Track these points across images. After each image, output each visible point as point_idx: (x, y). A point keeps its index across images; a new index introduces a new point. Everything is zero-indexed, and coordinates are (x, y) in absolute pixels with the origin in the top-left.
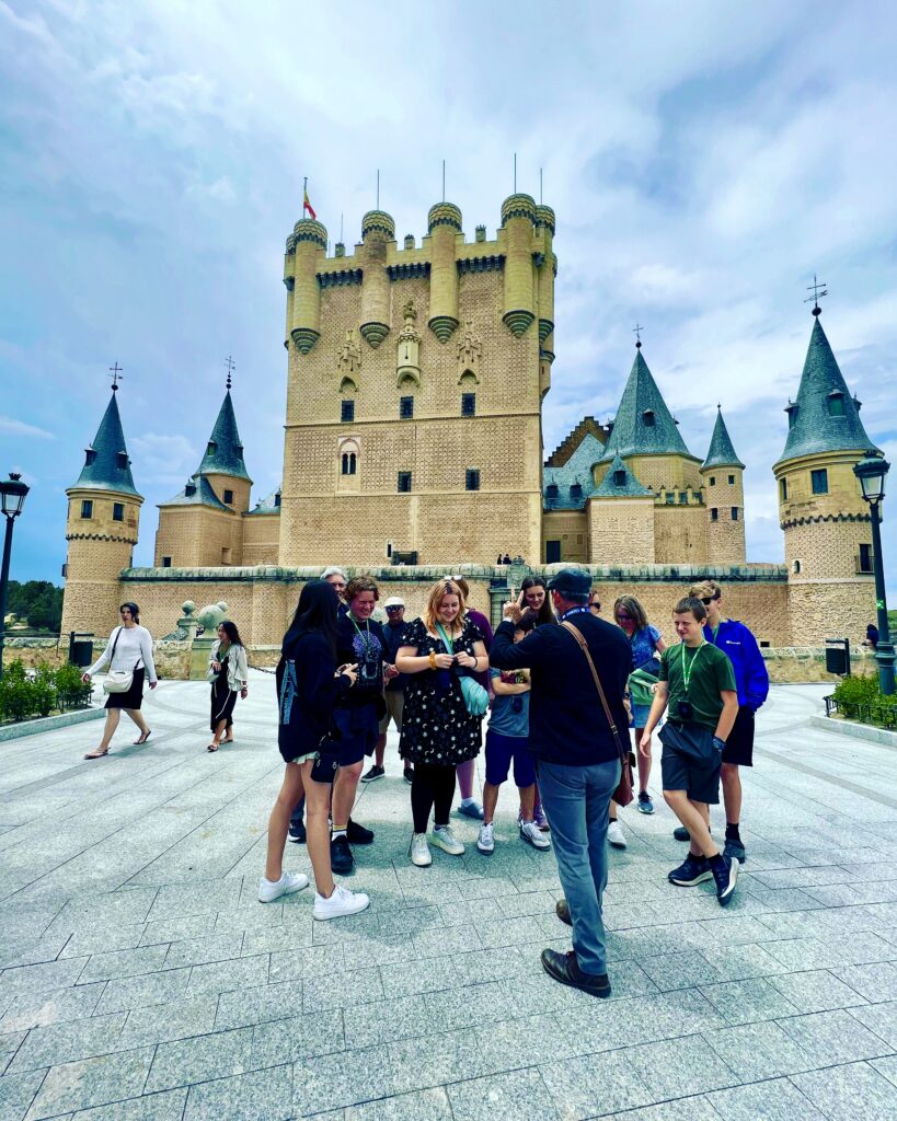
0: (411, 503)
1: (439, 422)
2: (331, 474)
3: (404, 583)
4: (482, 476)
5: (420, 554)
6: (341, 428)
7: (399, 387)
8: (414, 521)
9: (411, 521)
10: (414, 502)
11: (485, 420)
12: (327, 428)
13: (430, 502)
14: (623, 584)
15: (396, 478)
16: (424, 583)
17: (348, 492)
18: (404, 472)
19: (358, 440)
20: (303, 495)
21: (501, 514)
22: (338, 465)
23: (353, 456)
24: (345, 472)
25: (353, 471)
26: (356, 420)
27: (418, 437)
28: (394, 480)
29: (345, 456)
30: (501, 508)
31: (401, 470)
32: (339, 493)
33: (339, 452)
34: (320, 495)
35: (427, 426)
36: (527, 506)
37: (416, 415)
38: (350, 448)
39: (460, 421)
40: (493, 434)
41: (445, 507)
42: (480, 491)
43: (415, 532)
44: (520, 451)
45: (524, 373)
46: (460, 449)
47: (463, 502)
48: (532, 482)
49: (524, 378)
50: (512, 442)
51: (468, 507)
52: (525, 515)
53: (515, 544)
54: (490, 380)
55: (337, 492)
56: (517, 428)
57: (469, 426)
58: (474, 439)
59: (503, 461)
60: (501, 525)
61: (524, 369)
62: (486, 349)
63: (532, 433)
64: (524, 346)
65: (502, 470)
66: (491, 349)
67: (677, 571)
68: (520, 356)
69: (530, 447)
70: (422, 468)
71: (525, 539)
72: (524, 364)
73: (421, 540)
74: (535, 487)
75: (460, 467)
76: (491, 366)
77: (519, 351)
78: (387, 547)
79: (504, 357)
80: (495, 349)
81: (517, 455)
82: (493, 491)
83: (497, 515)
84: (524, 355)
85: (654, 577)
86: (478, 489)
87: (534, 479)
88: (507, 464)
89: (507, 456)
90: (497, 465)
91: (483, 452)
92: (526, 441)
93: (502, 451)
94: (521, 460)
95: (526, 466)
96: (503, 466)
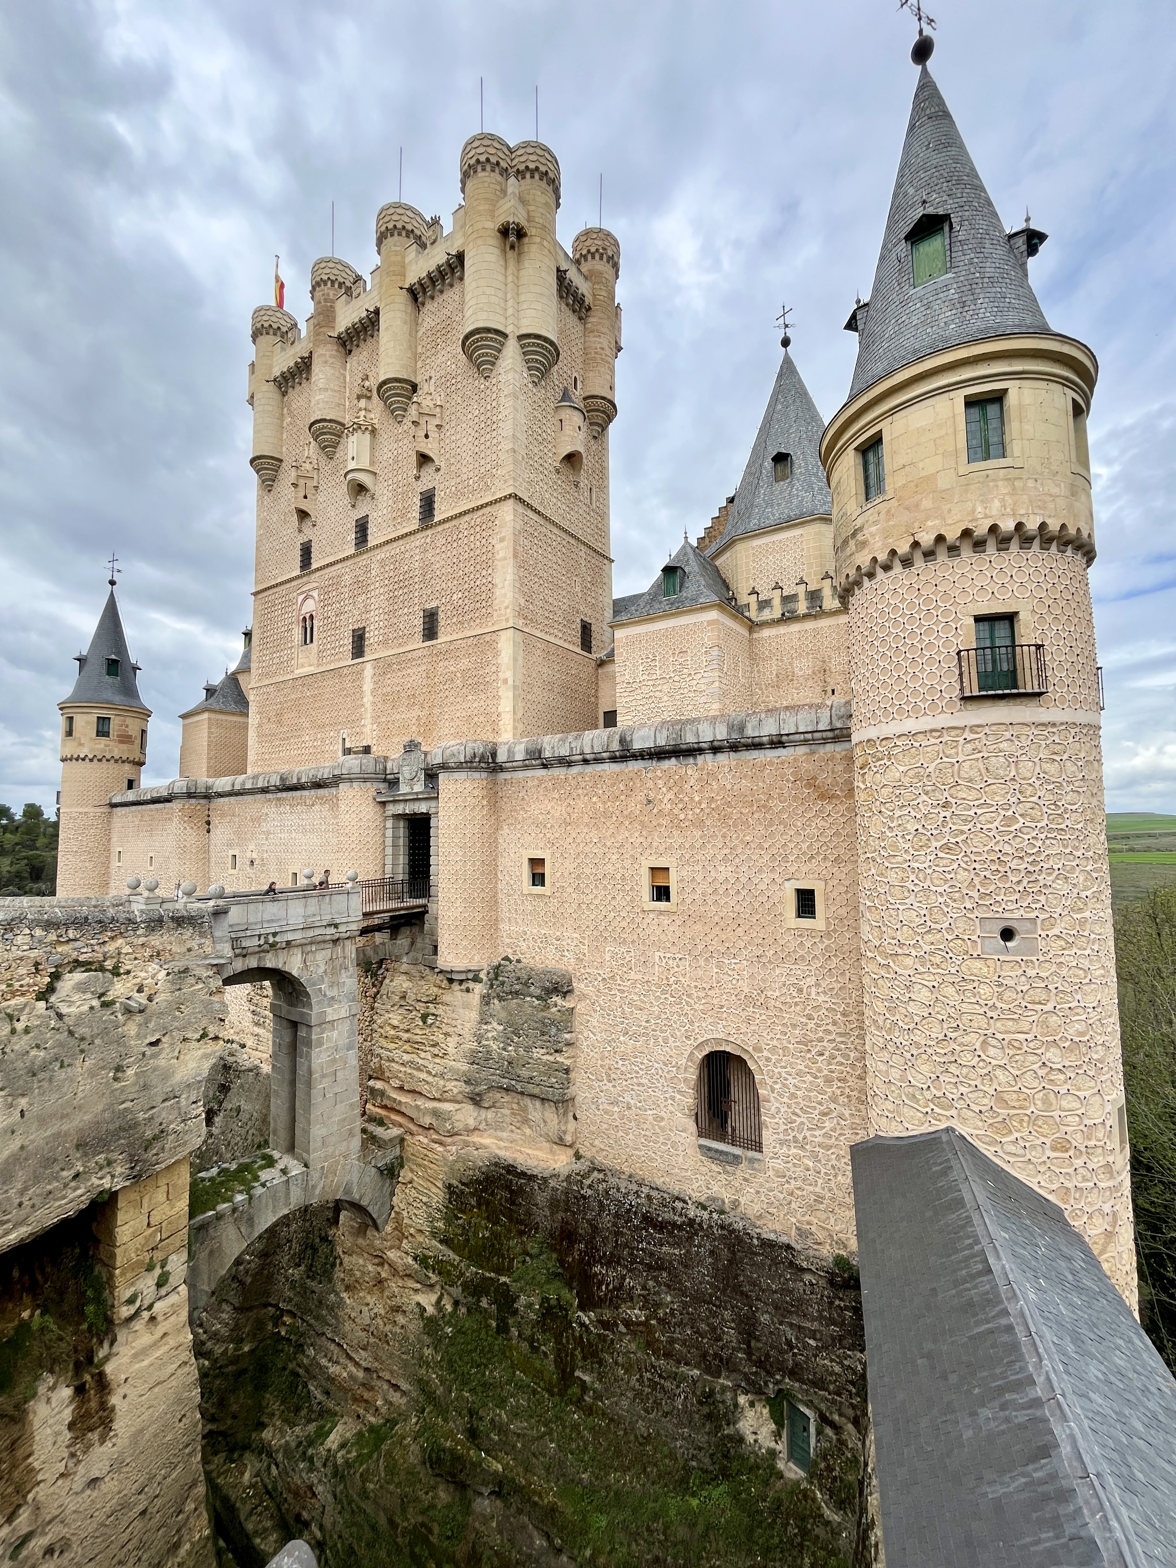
0: (365, 673)
1: (395, 544)
2: (292, 648)
3: (301, 793)
4: (441, 615)
5: (373, 748)
6: (299, 581)
7: (353, 506)
8: (368, 699)
9: (365, 700)
10: (369, 671)
11: (447, 525)
12: (288, 586)
13: (385, 667)
14: (546, 773)
15: (351, 640)
17: (305, 670)
18: (358, 629)
19: (315, 594)
20: (267, 682)
21: (464, 673)
22: (297, 633)
23: (312, 617)
24: (305, 642)
25: (312, 641)
26: (314, 566)
27: (373, 572)
28: (348, 642)
29: (305, 620)
30: (464, 663)
31: (355, 626)
32: (299, 672)
33: (299, 616)
34: (281, 679)
35: (380, 555)
36: (497, 654)
37: (372, 541)
38: (310, 606)
39: (418, 536)
40: (455, 545)
41: (399, 674)
42: (439, 641)
43: (369, 715)
44: (488, 564)
45: (494, 434)
46: (417, 580)
47: (419, 662)
48: (503, 612)
49: (495, 441)
50: (478, 552)
51: (424, 667)
52: (494, 668)
53: (482, 719)
54: (452, 461)
55: (296, 672)
56: (484, 527)
57: (428, 540)
58: (433, 560)
59: (467, 586)
60: (464, 690)
61: (494, 427)
62: (448, 413)
63: (504, 530)
64: (495, 389)
65: (466, 601)
66: (453, 410)
67: (628, 739)
68: (489, 407)
69: (501, 554)
70: (377, 619)
71: (494, 709)
72: (494, 418)
73: (375, 726)
74: (507, 620)
75: (417, 607)
76: (454, 438)
77: (488, 399)
78: (341, 741)
79: (470, 416)
80: (459, 407)
81: (484, 573)
82: (455, 637)
83: (458, 675)
84: (494, 404)
85: (592, 756)
86: (437, 638)
87: (506, 607)
88: (472, 590)
89: (472, 576)
90: (460, 595)
91: (443, 578)
92: (496, 546)
93: (466, 570)
94: (489, 579)
95: (496, 586)
96: (466, 593)
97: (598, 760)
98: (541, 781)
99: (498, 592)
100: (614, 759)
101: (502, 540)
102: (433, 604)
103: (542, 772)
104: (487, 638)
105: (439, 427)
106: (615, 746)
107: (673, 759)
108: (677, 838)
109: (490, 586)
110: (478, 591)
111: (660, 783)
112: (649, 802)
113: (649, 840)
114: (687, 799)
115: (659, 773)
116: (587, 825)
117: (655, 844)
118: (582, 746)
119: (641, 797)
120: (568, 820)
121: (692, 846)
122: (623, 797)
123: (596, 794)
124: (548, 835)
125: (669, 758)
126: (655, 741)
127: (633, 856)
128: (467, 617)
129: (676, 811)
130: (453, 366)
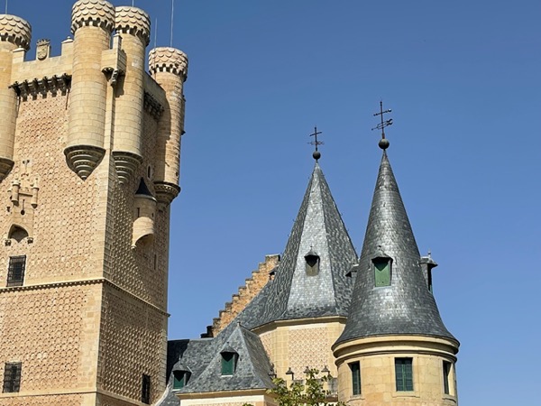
4: (24, 371)
11: (35, 292)
39: (4, 294)
40: (43, 310)
42: (21, 393)
44: (76, 333)
45: (88, 225)
48: (87, 376)
49: (88, 231)
54: (45, 237)
56: (73, 300)
57: (15, 300)
59: (52, 348)
61: (88, 219)
62: (44, 195)
63: (93, 307)
64: (90, 189)
66: (49, 194)
68: (84, 202)
69: (89, 327)
72: (89, 213)
74: (91, 385)
76: (48, 218)
77: (84, 196)
79: (65, 204)
80: (55, 194)
81: (71, 340)
82: (37, 392)
84: (89, 201)
86: (18, 391)
87: (91, 374)
88: (58, 353)
89: (58, 341)
90: (45, 355)
91: (29, 337)
92: (84, 320)
93: (53, 335)
94: (76, 347)
95: (82, 353)
96: (52, 355)
99: (83, 359)
101: (90, 315)
102: (17, 360)
104: (71, 397)
105: (35, 206)
109: (76, 352)
110: (63, 354)
128: (50, 376)
130: (52, 159)
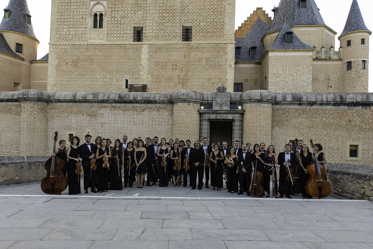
0: (143, 50)
2: (85, 28)
3: (135, 105)
4: (193, 31)
5: (149, 87)
8: (144, 62)
9: (142, 63)
10: (145, 49)
13: (156, 49)
14: (302, 107)
15: (132, 32)
16: (150, 105)
17: (97, 42)
18: (138, 27)
19: (105, 3)
20: (64, 43)
21: (207, 59)
22: (90, 21)
23: (101, 15)
24: (95, 26)
25: (101, 26)
27: (148, 2)
28: (130, 33)
29: (96, 15)
30: (207, 55)
31: (136, 26)
32: (90, 42)
33: (91, 12)
34: (77, 43)
36: (226, 53)
38: (99, 9)
41: (167, 53)
42: (192, 42)
43: (145, 71)
44: (222, 13)
46: (178, 11)
47: (180, 50)
48: (229, 36)
50: (216, 6)
51: (183, 53)
52: (224, 59)
53: (216, 80)
55: (89, 41)
58: (188, 4)
59: (209, 20)
60: (207, 66)
65: (208, 27)
67: (344, 97)
69: (229, 11)
70: (151, 24)
71: (224, 77)
73: (149, 76)
74: (231, 40)
75: (178, 24)
78: (125, 81)
81: (219, 17)
82: (202, 42)
83: (204, 60)
85: (326, 102)
86: (191, 41)
87: (232, 34)
88: (212, 23)
89: (212, 17)
90: (205, 24)
91: (195, 14)
92: (226, 7)
93: (209, 13)
94: (222, 20)
95: (226, 24)
96: (209, 24)
97: (328, 104)
98: (296, 110)
99: (227, 27)
100: (336, 104)
102: (188, 25)
103: (298, 107)
104: (221, 45)
106: (338, 99)
107: (360, 107)
108: (362, 135)
109: (222, 23)
110: (215, 24)
111: (355, 115)
112: (350, 121)
113: (350, 135)
114: (366, 121)
115: (354, 111)
116: (321, 128)
117: (352, 137)
118: (322, 99)
119: (346, 118)
120: (311, 126)
121: (368, 138)
122: (338, 119)
123: (325, 117)
124: (301, 132)
125: (358, 106)
126: (356, 100)
127: (342, 141)
128: (208, 34)
129: (362, 125)
